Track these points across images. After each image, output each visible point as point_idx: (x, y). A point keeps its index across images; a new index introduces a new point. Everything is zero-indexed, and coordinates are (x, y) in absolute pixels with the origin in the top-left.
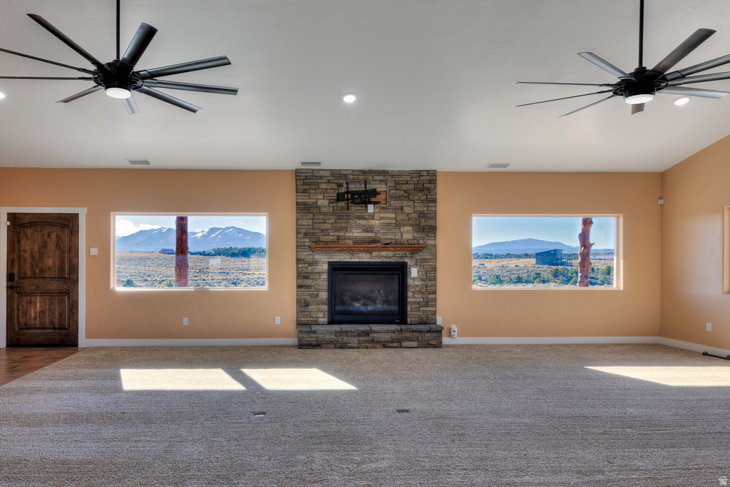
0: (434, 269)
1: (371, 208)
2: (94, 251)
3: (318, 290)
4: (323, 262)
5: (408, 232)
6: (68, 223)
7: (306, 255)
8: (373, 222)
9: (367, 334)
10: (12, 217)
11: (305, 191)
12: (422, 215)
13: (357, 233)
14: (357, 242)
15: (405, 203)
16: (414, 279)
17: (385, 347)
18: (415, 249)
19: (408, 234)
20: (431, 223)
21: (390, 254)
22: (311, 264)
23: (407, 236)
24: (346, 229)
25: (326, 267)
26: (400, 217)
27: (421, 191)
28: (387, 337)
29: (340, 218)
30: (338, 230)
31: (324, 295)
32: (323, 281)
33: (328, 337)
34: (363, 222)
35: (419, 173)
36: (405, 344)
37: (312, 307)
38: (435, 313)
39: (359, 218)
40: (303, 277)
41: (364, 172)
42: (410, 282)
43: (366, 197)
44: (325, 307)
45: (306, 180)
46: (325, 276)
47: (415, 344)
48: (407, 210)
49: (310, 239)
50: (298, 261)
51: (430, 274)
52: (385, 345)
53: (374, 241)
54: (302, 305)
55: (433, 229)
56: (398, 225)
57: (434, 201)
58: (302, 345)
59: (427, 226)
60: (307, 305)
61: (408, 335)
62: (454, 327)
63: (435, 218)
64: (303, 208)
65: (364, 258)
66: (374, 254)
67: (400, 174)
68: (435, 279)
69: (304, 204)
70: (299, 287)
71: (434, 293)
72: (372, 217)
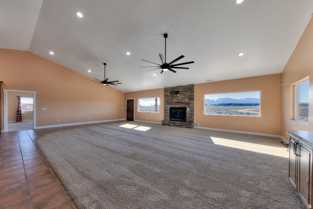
0: (193, 109)
1: (178, 95)
2: (136, 105)
3: (168, 113)
4: (169, 107)
5: (187, 100)
6: (133, 100)
7: (166, 106)
8: (179, 98)
9: (174, 123)
10: (127, 100)
11: (166, 92)
12: (190, 95)
13: (175, 101)
14: (176, 102)
15: (186, 93)
16: (188, 111)
17: (178, 127)
18: (188, 104)
19: (186, 100)
20: (192, 97)
21: (183, 105)
22: (166, 108)
23: (186, 101)
24: (173, 100)
25: (169, 108)
26: (185, 96)
27: (190, 90)
28: (178, 124)
29: (172, 97)
30: (171, 100)
31: (169, 114)
32: (169, 111)
33: (167, 123)
34: (177, 98)
35: (189, 85)
36: (183, 126)
37: (167, 117)
38: (193, 120)
39: (176, 97)
40: (165, 110)
41: (177, 87)
42: (187, 112)
43: (177, 92)
44: (169, 117)
45: (166, 90)
46: (169, 110)
47: (185, 127)
48: (186, 95)
49: (167, 102)
50: (164, 107)
51: (192, 110)
52: (178, 126)
53: (179, 102)
54: (165, 116)
55: (193, 99)
56: (184, 98)
57: (193, 92)
58: (163, 124)
59: (192, 98)
60: (166, 116)
61: (183, 124)
62: (198, 124)
63: (193, 96)
64: (165, 96)
65: (177, 106)
66: (179, 105)
67: (185, 86)
68: (193, 111)
69: (165, 95)
70: (164, 112)
71: (193, 115)
72: (179, 97)
